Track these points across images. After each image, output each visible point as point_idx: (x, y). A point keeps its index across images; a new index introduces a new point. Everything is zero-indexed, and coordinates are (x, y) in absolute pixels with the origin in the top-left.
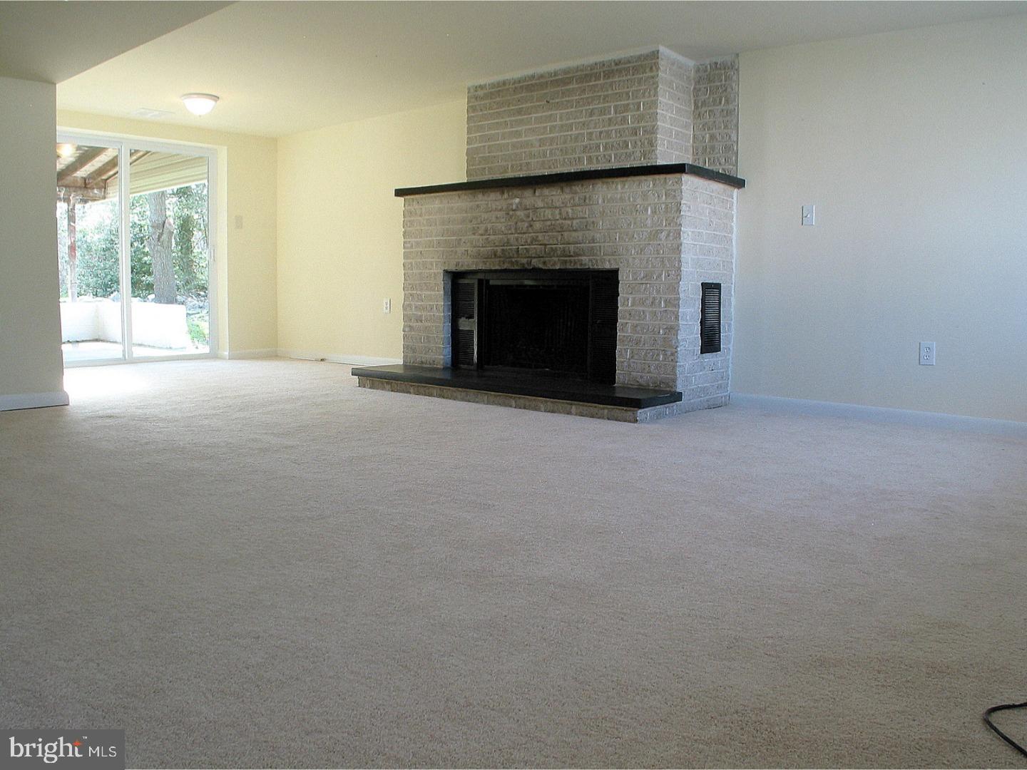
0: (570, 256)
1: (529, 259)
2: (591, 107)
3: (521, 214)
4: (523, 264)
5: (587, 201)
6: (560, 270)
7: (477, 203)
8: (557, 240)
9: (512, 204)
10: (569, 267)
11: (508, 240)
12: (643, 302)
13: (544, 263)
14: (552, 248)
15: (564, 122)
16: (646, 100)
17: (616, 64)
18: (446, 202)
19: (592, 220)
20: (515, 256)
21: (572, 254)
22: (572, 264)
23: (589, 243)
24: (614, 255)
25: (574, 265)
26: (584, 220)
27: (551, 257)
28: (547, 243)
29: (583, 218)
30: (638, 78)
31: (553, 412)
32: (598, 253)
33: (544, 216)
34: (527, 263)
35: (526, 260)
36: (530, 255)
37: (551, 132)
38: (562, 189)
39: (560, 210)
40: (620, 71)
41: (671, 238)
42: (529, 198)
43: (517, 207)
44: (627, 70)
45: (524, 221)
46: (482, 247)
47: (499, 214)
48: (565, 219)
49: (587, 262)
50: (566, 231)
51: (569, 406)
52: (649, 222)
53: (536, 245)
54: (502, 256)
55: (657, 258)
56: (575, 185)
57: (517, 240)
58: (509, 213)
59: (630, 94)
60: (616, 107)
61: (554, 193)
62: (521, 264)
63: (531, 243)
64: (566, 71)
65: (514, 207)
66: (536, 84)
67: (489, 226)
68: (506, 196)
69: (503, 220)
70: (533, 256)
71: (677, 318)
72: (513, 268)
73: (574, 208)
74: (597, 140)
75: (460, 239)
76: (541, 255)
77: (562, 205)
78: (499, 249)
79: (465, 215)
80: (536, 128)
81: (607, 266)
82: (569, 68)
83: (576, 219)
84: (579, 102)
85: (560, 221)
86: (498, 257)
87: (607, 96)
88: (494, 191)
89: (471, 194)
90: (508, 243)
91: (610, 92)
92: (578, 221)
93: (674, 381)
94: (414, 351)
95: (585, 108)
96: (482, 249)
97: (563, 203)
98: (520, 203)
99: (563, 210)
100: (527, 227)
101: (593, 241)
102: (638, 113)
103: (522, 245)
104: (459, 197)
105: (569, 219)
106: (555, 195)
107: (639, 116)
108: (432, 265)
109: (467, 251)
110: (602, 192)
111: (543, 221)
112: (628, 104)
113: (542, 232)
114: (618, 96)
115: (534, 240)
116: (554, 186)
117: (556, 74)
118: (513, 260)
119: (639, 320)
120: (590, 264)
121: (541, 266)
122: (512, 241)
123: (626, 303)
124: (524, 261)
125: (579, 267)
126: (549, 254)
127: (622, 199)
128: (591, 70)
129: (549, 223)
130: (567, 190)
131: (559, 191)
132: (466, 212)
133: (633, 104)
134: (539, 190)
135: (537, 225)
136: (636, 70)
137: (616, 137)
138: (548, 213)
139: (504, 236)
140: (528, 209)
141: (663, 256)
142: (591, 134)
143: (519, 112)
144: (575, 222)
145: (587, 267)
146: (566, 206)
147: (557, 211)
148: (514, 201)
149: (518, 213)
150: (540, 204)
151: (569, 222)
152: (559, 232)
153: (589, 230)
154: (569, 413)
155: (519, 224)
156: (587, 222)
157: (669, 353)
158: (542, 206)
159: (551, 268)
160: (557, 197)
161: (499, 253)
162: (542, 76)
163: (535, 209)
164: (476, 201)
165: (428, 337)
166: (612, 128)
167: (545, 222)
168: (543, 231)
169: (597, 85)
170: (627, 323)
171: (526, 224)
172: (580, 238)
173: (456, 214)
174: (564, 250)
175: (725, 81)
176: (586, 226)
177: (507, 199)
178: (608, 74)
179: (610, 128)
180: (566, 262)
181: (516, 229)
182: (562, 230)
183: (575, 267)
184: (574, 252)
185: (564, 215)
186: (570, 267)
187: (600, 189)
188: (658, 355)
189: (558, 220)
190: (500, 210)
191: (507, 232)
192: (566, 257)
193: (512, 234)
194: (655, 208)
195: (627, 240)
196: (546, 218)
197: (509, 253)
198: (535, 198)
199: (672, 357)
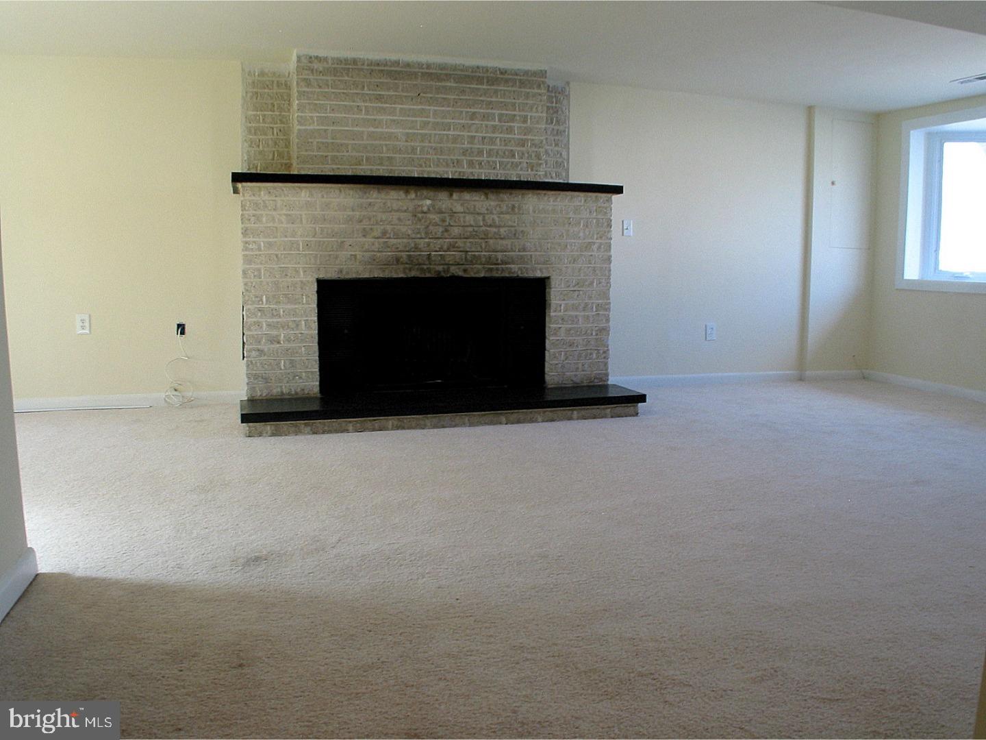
0: (498, 264)
1: (446, 267)
2: (472, 110)
3: (435, 217)
4: (439, 272)
5: (516, 210)
6: (484, 278)
7: (369, 200)
8: (481, 247)
9: (422, 206)
10: (495, 274)
11: (416, 244)
12: (575, 308)
13: (465, 271)
14: (474, 255)
15: (439, 120)
16: (534, 114)
17: (502, 73)
18: (320, 195)
19: (521, 229)
20: (427, 263)
21: (499, 261)
22: (499, 272)
23: (519, 251)
24: (547, 264)
25: (502, 273)
26: (513, 229)
27: (473, 264)
28: (468, 250)
29: (512, 226)
30: (526, 92)
31: (553, 420)
32: (529, 262)
33: (464, 222)
34: (444, 271)
35: (442, 267)
36: (447, 262)
37: (422, 128)
38: (486, 195)
39: (484, 217)
40: (507, 81)
41: (602, 250)
42: (444, 200)
43: (429, 209)
44: (514, 81)
45: (438, 225)
46: (379, 251)
47: (402, 215)
48: (490, 226)
49: (516, 270)
50: (491, 238)
51: (570, 412)
52: (581, 234)
53: (454, 251)
54: (409, 262)
55: (589, 267)
56: (503, 193)
57: (429, 245)
58: (417, 214)
59: (517, 105)
60: (501, 115)
61: (477, 199)
62: (435, 272)
63: (448, 250)
64: (443, 67)
65: (425, 209)
66: (402, 71)
67: (389, 228)
68: (413, 195)
69: (410, 222)
70: (451, 263)
71: (608, 320)
72: (423, 276)
73: (502, 216)
74: (480, 145)
75: (343, 242)
76: (461, 263)
77: (486, 212)
78: (404, 255)
79: (351, 213)
80: (402, 120)
81: (538, 274)
82: (446, 64)
83: (504, 226)
84: (456, 102)
85: (484, 228)
86: (402, 263)
87: (491, 102)
88: (395, 189)
89: (360, 189)
90: (416, 248)
91: (493, 99)
92: (506, 229)
93: (607, 375)
94: (266, 380)
95: (466, 110)
96: (378, 254)
97: (487, 209)
98: (433, 206)
99: (487, 217)
100: (442, 232)
101: (524, 250)
102: (525, 125)
103: (436, 251)
104: (340, 191)
105: (496, 227)
106: (477, 201)
107: (525, 128)
108: (297, 272)
109: (355, 256)
110: (532, 202)
111: (463, 226)
112: (515, 115)
113: (461, 238)
114: (503, 105)
115: (451, 247)
116: (476, 191)
117: (429, 66)
118: (425, 267)
119: (572, 324)
120: (519, 272)
121: (461, 274)
122: (421, 246)
123: (559, 309)
124: (440, 268)
125: (507, 275)
126: (471, 261)
127: (554, 211)
128: (472, 72)
129: (470, 229)
130: (491, 196)
131: (483, 197)
132: (353, 211)
133: (520, 116)
134: (458, 194)
135: (456, 231)
136: (522, 84)
137: (501, 145)
138: (469, 219)
139: (410, 241)
140: (445, 213)
141: (594, 265)
142: (473, 137)
143: (379, 98)
144: (502, 230)
145: (516, 275)
146: (492, 213)
147: (481, 218)
148: (424, 202)
149: (431, 216)
150: (459, 208)
151: (495, 230)
152: (482, 239)
153: (518, 238)
154: (570, 419)
155: (431, 228)
156: (516, 230)
157: (601, 352)
158: (462, 211)
159: (474, 276)
160: (481, 203)
161: (403, 259)
162: (408, 65)
163: (453, 214)
164: (368, 198)
165: (292, 362)
166: (497, 136)
167: (466, 228)
168: (462, 236)
169: (479, 89)
170: (560, 328)
171: (441, 229)
172: (509, 247)
173: (336, 211)
174: (490, 258)
175: (556, 103)
176: (515, 234)
177: (414, 199)
178: (493, 81)
179: (494, 135)
180: (491, 270)
181: (426, 233)
182: (486, 236)
183: (503, 275)
184: (501, 261)
185: (489, 222)
186: (497, 275)
187: (530, 199)
188: (591, 354)
189: (482, 226)
190: (405, 211)
191: (414, 236)
192: (492, 265)
193: (422, 238)
194: (587, 222)
195: (559, 250)
196: (467, 224)
197: (417, 260)
198: (451, 201)
199: (604, 355)
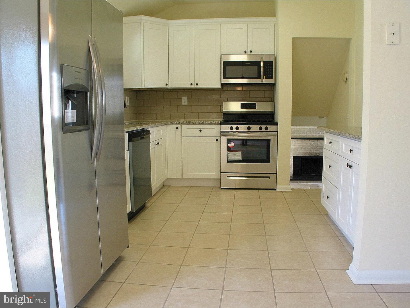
3: (314, 145)
7: (303, 142)
13: (320, 155)
46: (304, 151)
58: (311, 144)
67: (306, 147)
69: (310, 146)
75: (298, 149)
88: (307, 140)
98: (314, 143)
103: (314, 151)
109: (300, 152)
115: (317, 150)
122: (312, 150)
124: (315, 154)
134: (319, 141)
135: (318, 147)
138: (321, 145)
139: (310, 149)
150: (319, 143)
161: (309, 153)
163: (318, 144)
171: (315, 147)
173: (296, 144)
177: (310, 142)
181: (313, 148)
190: (309, 144)
